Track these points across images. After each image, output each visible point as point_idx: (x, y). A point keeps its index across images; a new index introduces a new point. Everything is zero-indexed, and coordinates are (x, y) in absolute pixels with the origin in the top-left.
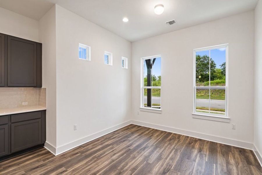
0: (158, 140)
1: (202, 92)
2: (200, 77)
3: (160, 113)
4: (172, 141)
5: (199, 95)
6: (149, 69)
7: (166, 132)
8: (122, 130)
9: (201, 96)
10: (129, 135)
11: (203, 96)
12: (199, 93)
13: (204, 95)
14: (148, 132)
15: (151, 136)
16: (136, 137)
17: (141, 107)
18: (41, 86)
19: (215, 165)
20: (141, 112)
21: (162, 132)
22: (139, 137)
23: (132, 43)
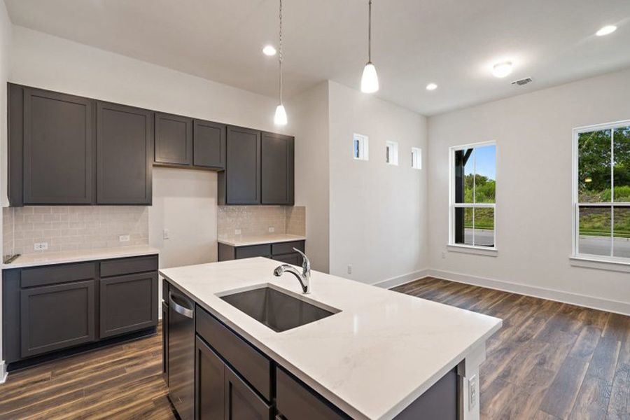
0: (495, 303)
1: (596, 220)
2: (589, 180)
3: (494, 255)
4: (524, 307)
5: (587, 225)
6: (459, 167)
7: (508, 293)
8: (416, 284)
9: (594, 228)
10: (434, 292)
11: (598, 228)
12: (585, 220)
13: (602, 226)
14: (468, 290)
15: (478, 297)
16: (448, 296)
17: (450, 244)
18: (293, 204)
19: (620, 343)
20: (451, 253)
21: (499, 293)
22: (453, 296)
23: (429, 120)
